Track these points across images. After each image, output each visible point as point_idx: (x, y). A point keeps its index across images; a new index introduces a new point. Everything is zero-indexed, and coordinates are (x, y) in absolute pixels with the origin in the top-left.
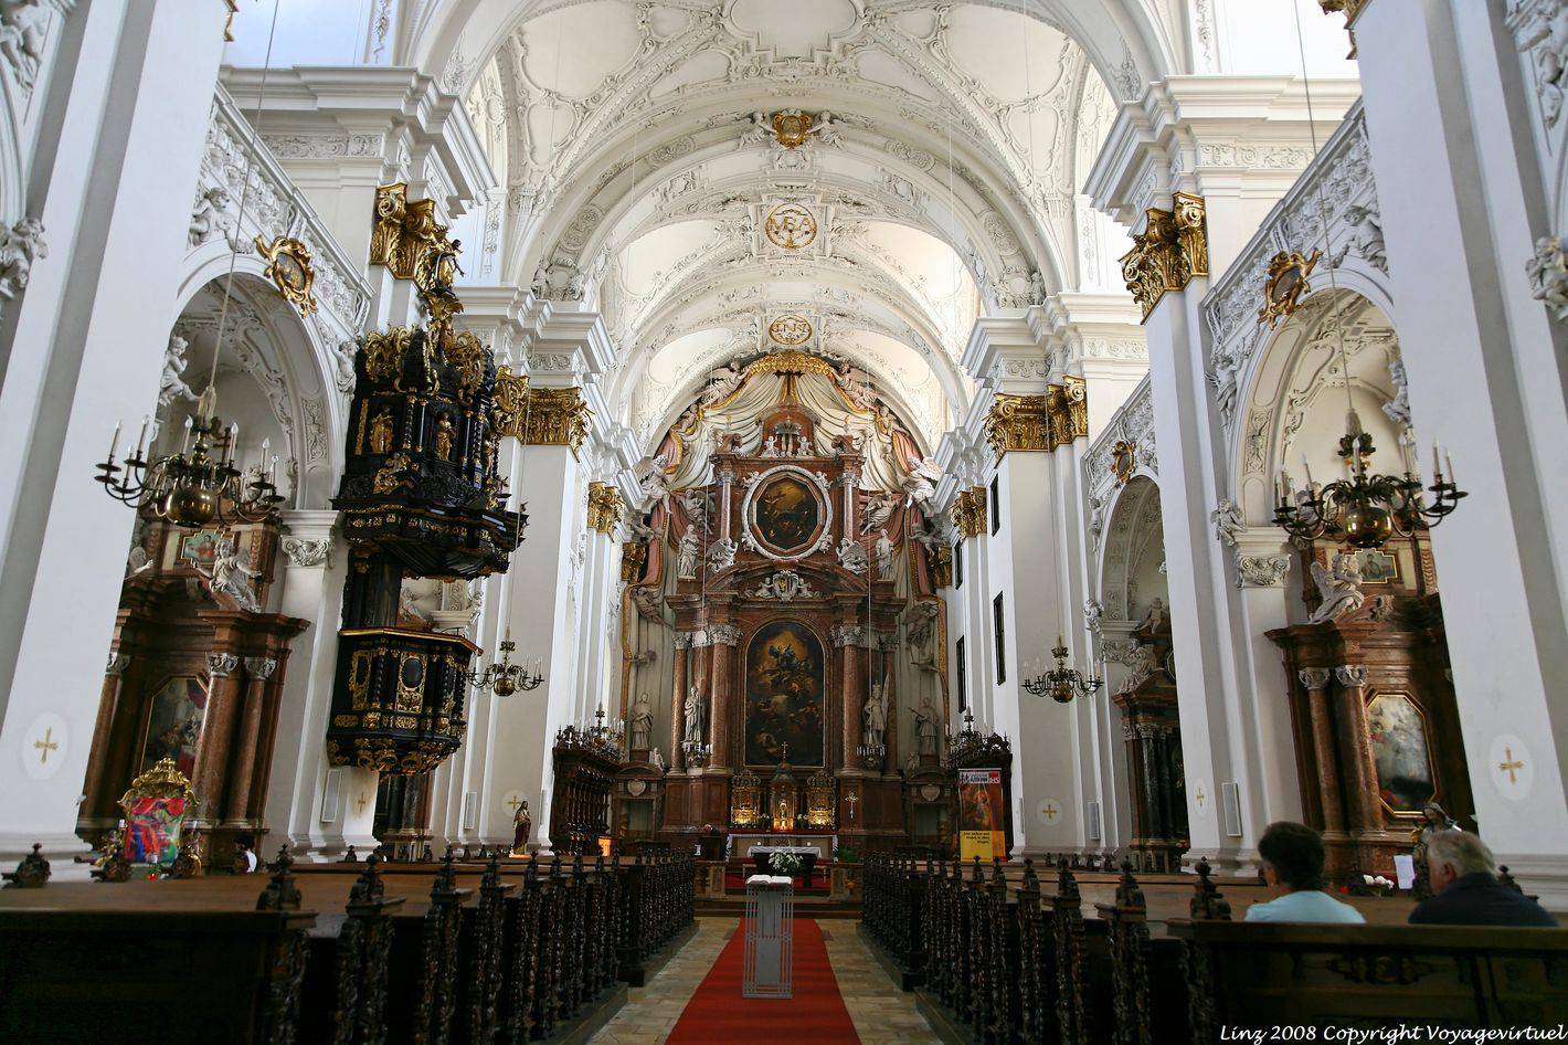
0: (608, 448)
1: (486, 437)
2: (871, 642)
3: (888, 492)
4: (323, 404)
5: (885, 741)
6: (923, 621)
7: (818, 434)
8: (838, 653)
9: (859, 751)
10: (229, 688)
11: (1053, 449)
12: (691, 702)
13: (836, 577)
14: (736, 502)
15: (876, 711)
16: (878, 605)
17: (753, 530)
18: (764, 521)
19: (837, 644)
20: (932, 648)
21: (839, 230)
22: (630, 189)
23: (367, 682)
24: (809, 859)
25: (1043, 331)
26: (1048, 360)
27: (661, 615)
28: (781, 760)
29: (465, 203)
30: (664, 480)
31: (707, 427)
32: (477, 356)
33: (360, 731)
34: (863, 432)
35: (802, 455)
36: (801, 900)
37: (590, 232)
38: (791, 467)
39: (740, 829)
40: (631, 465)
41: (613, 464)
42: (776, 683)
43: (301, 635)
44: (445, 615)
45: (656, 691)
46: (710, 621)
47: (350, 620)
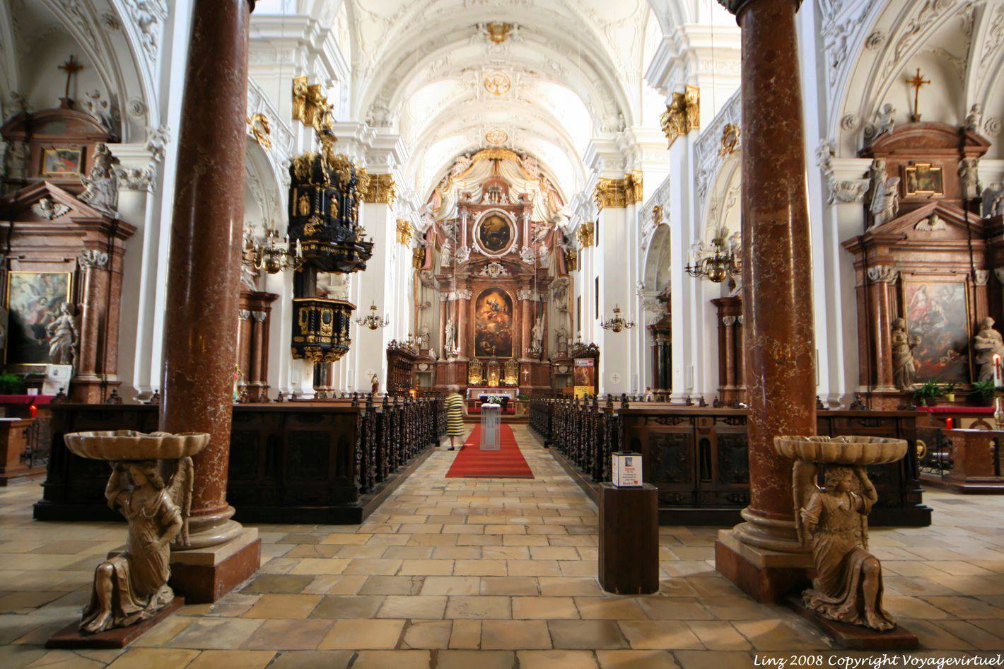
0: (405, 201)
1: (353, 206)
2: (536, 298)
3: (546, 222)
4: (277, 191)
5: (542, 345)
6: (561, 287)
7: (511, 191)
8: (520, 303)
9: (529, 350)
10: (247, 325)
11: (625, 206)
12: (449, 327)
13: (519, 266)
14: (470, 227)
15: (538, 331)
16: (540, 280)
17: (478, 242)
18: (484, 237)
19: (520, 299)
20: (565, 300)
21: (523, 86)
22: (415, 64)
23: (307, 323)
24: (506, 399)
25: (623, 146)
26: (625, 161)
27: (433, 285)
28: (492, 354)
29: (333, 82)
30: (432, 216)
31: (454, 188)
32: (347, 166)
33: (306, 343)
34: (534, 191)
35: (503, 203)
36: (504, 416)
37: (394, 90)
38: (497, 209)
39: (473, 386)
40: (417, 209)
41: (408, 208)
42: (490, 317)
43: (276, 301)
44: (331, 288)
45: (431, 322)
46: (457, 287)
47: (297, 295)
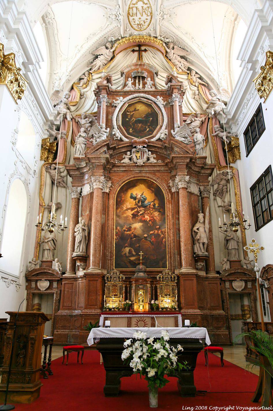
3: (198, 114)
8: (175, 195)
12: (79, 228)
14: (110, 114)
15: (202, 231)
17: (119, 128)
19: (173, 190)
28: (139, 264)
30: (68, 108)
38: (142, 95)
39: (110, 311)
46: (92, 177)
